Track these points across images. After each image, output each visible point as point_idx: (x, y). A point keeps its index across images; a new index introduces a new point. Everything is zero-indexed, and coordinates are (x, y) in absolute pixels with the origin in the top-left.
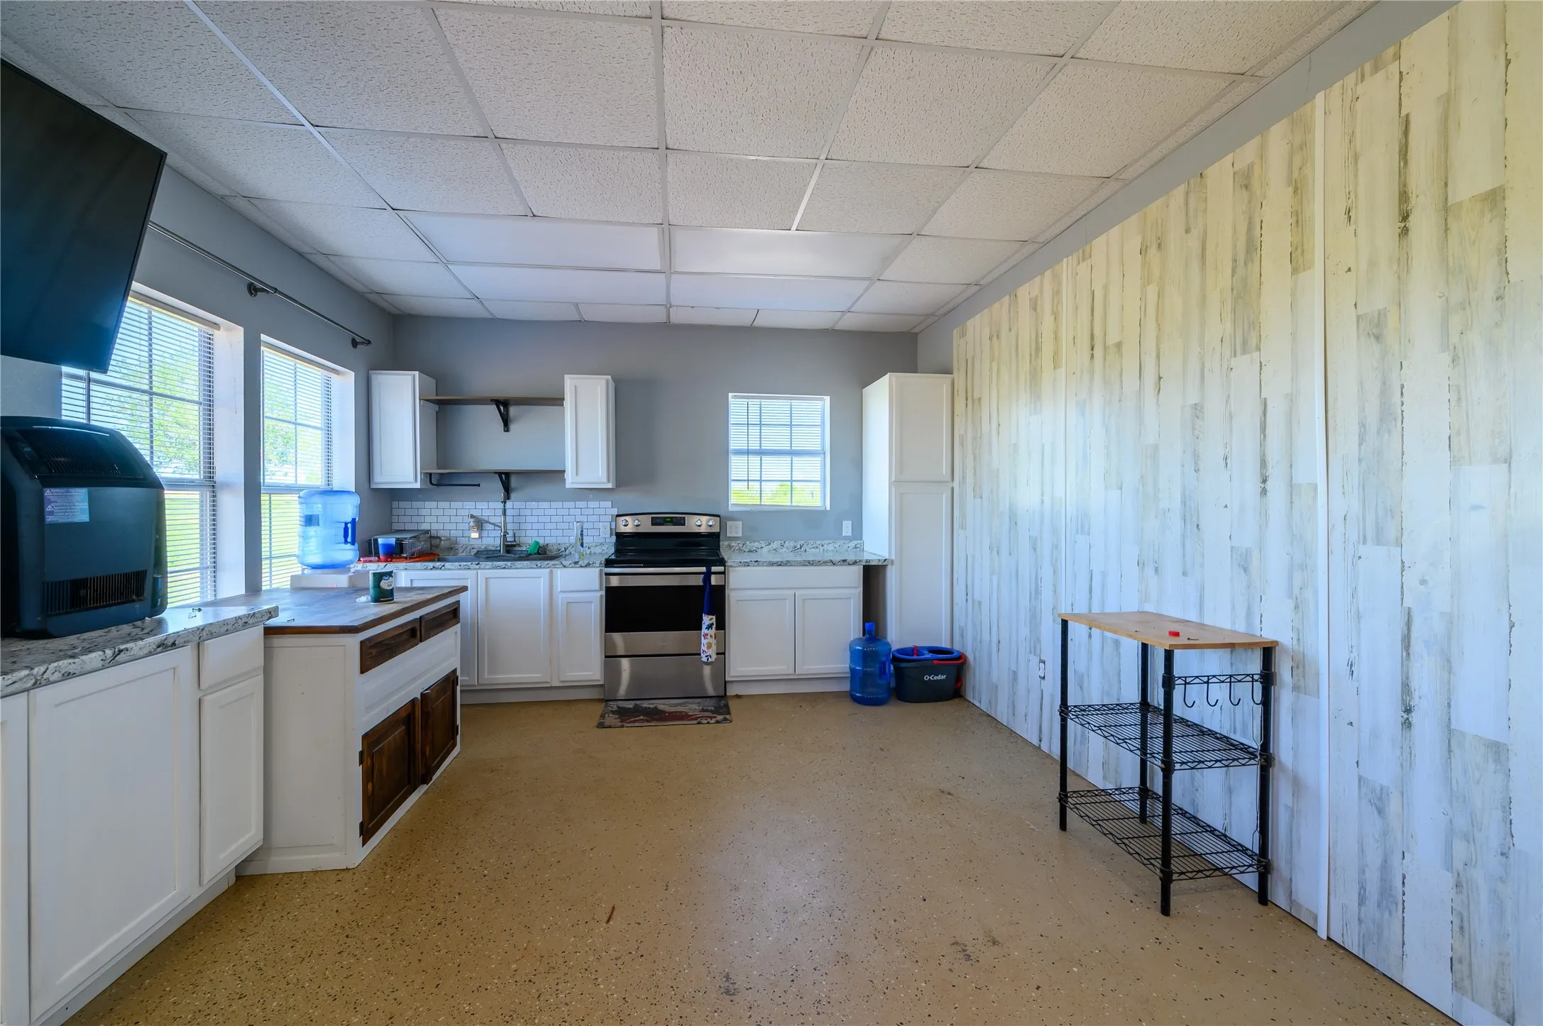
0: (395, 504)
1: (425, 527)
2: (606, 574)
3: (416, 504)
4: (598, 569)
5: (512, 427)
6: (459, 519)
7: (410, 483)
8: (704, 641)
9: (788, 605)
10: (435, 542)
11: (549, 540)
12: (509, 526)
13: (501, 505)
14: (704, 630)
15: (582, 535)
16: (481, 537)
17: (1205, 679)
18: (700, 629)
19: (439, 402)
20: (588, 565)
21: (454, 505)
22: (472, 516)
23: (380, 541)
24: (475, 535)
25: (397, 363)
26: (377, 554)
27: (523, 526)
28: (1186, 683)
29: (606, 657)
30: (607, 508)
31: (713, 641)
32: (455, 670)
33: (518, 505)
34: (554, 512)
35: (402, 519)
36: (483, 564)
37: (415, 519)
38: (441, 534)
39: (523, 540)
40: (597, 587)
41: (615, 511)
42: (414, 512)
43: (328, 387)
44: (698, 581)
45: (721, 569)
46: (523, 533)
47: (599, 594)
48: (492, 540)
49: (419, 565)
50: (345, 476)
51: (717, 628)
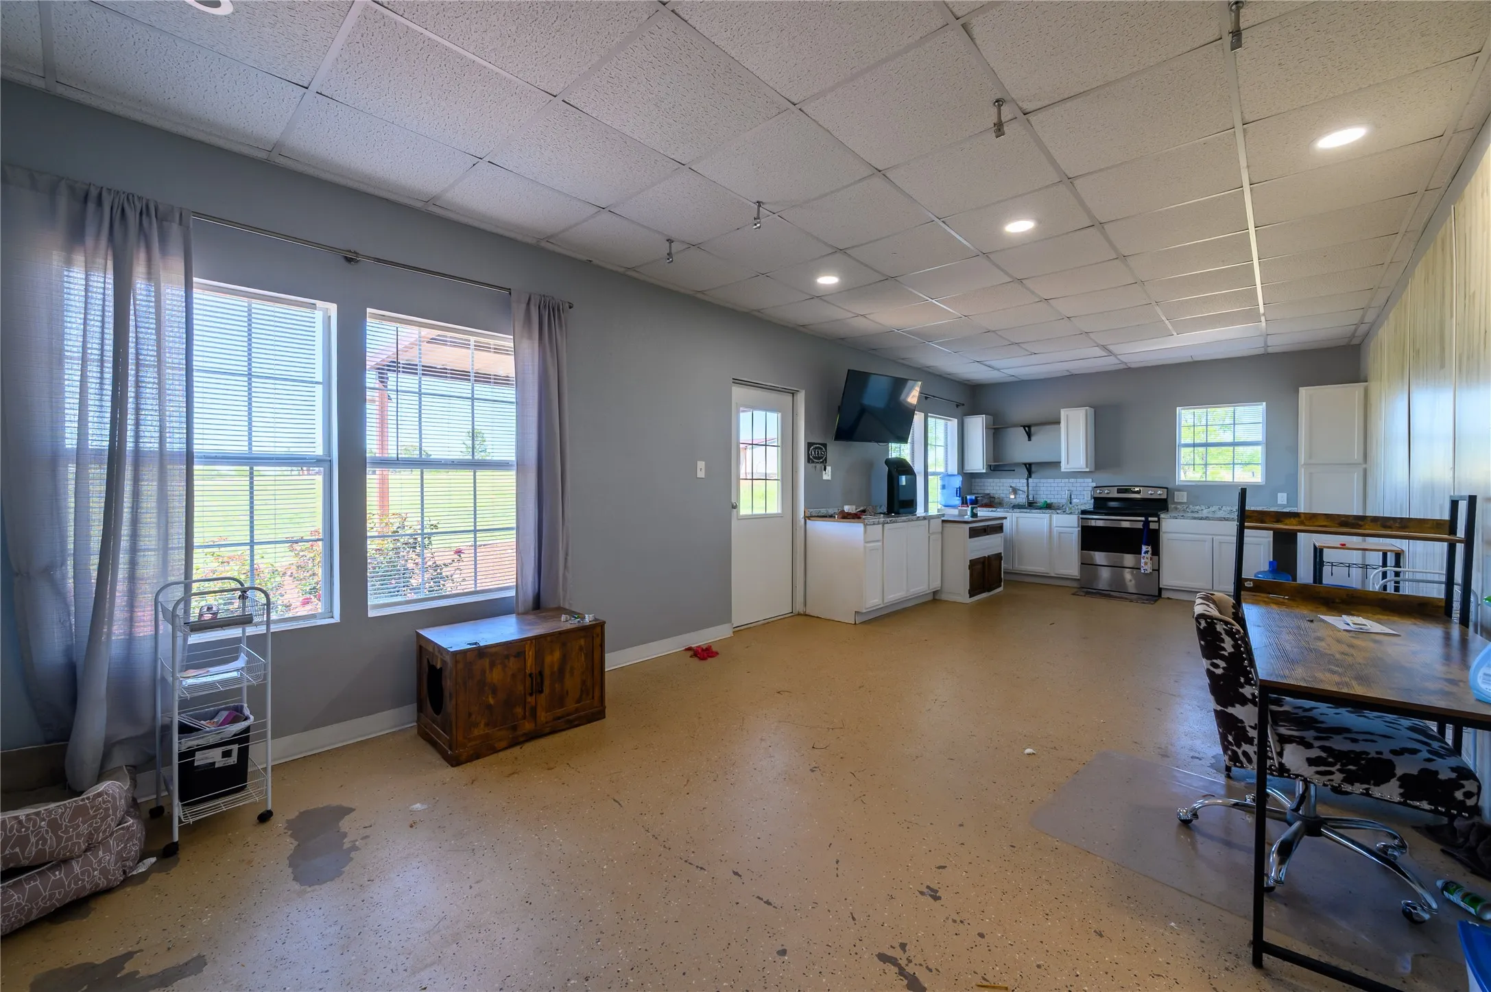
0: (973, 480)
1: (987, 492)
2: (1082, 518)
3: (983, 480)
4: (1076, 516)
5: (1033, 438)
6: (1005, 488)
7: (980, 470)
8: (1142, 561)
9: (1208, 546)
10: (992, 499)
11: (1053, 501)
12: (1030, 492)
13: (1026, 481)
14: (1143, 555)
15: (1071, 497)
16: (1015, 498)
17: (1348, 565)
18: (1141, 554)
19: (995, 429)
20: (1071, 513)
21: (1002, 480)
22: (1011, 487)
23: (968, 497)
24: (1012, 497)
25: (974, 412)
26: (967, 503)
27: (1039, 493)
28: (1332, 565)
29: (1082, 564)
30: (1090, 483)
31: (1149, 561)
32: (1001, 553)
33: (1035, 480)
34: (1056, 485)
35: (977, 488)
36: (1015, 510)
37: (983, 488)
38: (996, 496)
39: (1038, 500)
40: (1076, 525)
41: (1094, 485)
42: (982, 484)
43: (946, 425)
44: (1140, 525)
45: (1156, 519)
46: (1038, 496)
47: (1077, 529)
48: (1022, 499)
49: (985, 509)
50: (953, 468)
51: (1153, 554)
